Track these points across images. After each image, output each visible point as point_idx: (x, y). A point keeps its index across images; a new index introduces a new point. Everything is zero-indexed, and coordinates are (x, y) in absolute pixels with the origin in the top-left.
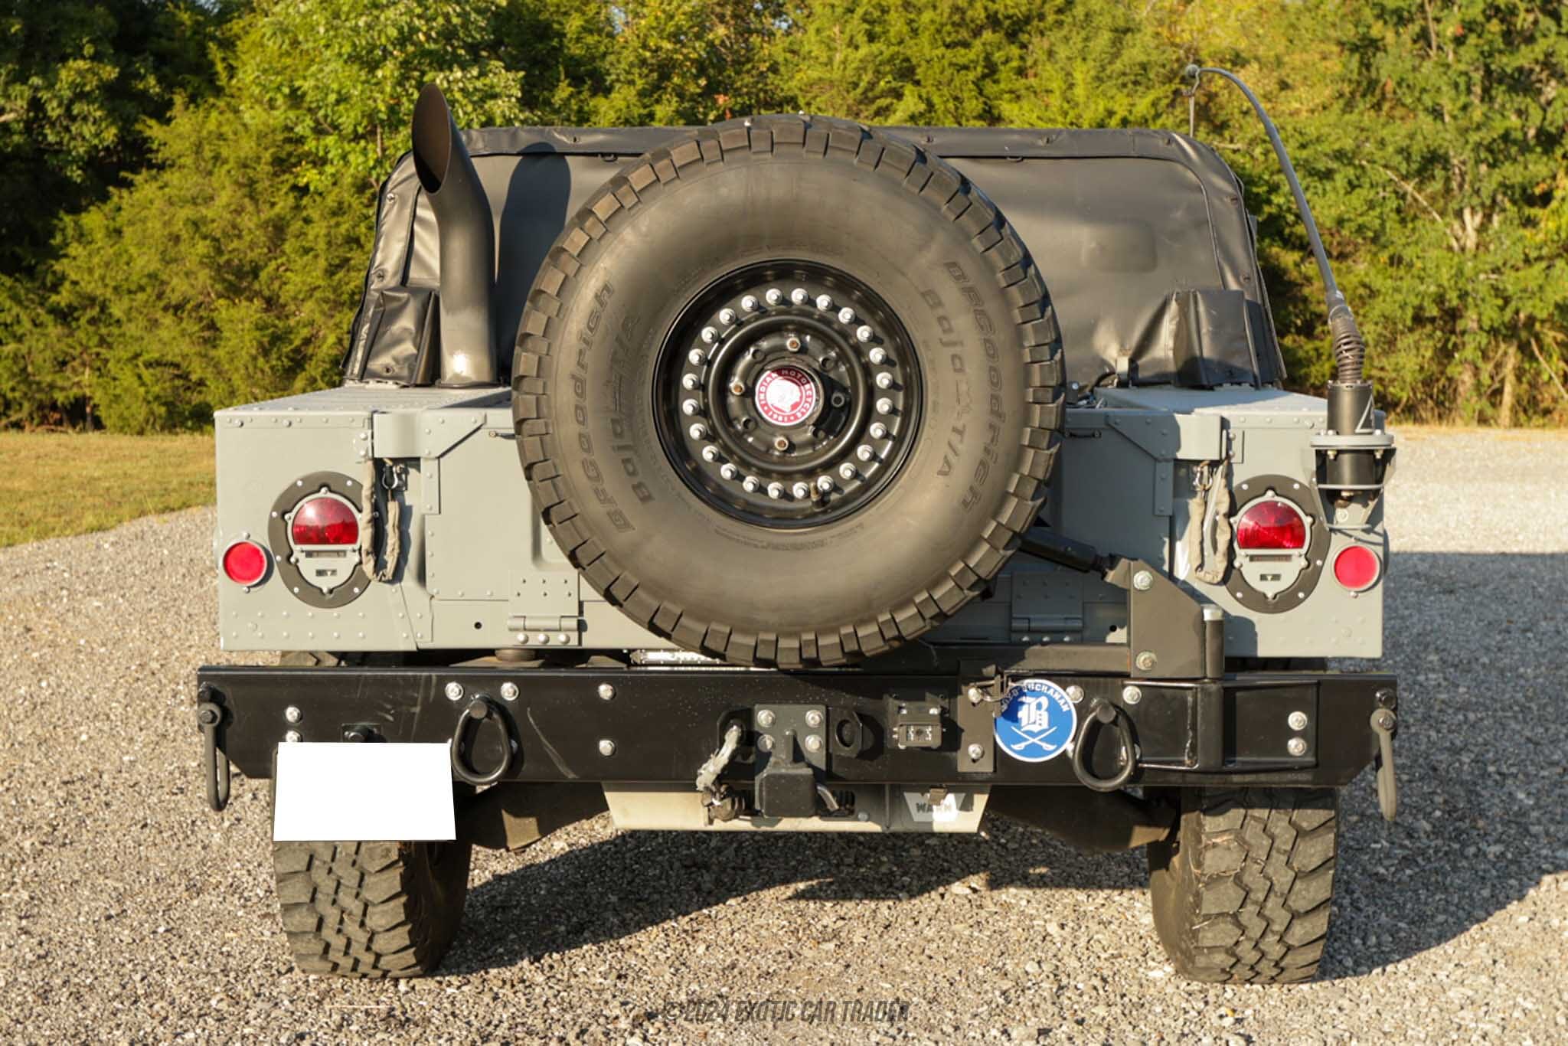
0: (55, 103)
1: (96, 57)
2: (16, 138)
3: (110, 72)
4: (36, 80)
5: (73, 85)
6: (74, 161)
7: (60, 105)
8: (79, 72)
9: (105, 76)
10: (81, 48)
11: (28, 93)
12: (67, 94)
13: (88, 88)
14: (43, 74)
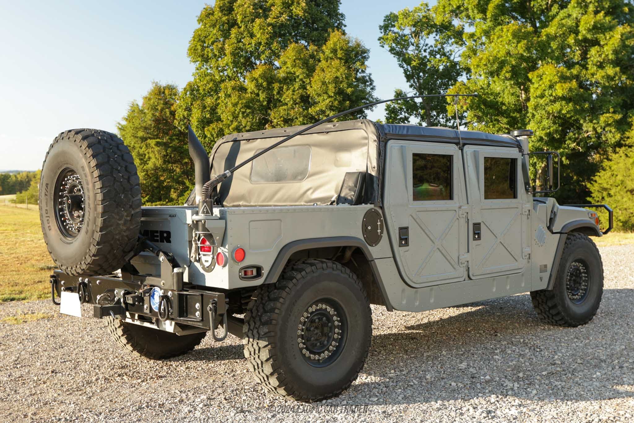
0: (599, 128)
1: (614, 112)
2: (593, 140)
3: (618, 117)
4: (595, 121)
5: (605, 121)
6: (609, 146)
7: (601, 128)
8: (607, 117)
9: (616, 118)
10: (609, 110)
11: (592, 125)
12: (603, 125)
13: (609, 122)
14: (596, 119)
